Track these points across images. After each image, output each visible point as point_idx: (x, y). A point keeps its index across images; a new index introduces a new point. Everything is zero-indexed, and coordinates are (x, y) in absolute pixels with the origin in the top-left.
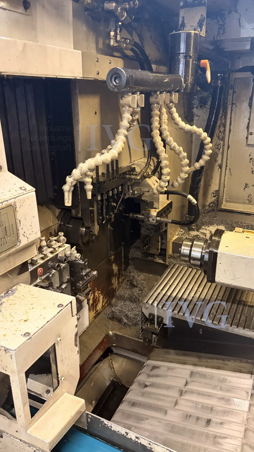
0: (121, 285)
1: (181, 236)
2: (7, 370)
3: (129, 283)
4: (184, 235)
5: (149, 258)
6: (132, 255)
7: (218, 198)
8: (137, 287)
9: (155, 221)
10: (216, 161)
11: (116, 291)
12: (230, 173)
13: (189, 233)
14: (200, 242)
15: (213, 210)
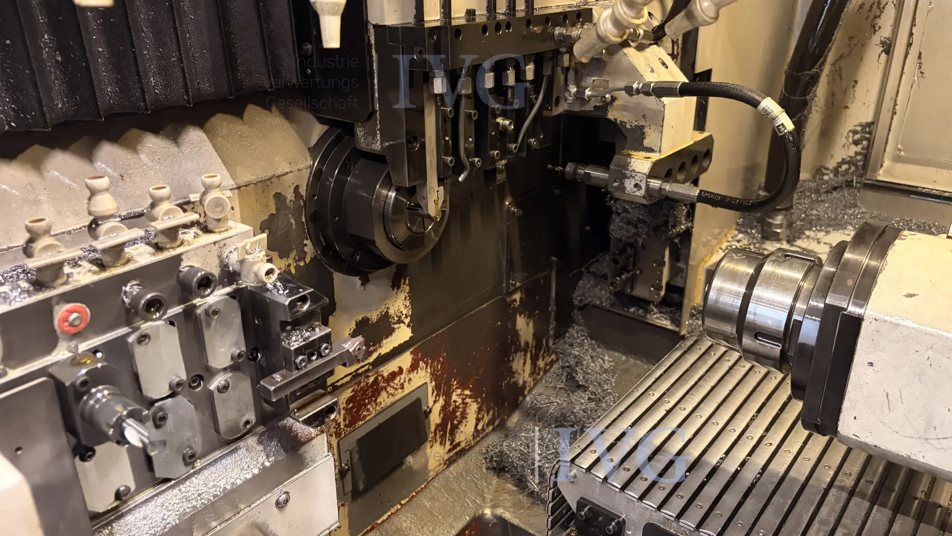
0: (541, 379)
3: (565, 374)
5: (632, 310)
6: (583, 295)
7: (868, 148)
8: (585, 388)
9: (642, 192)
10: (874, 29)
11: (526, 393)
12: (920, 67)
13: (763, 246)
14: (791, 267)
15: (849, 185)
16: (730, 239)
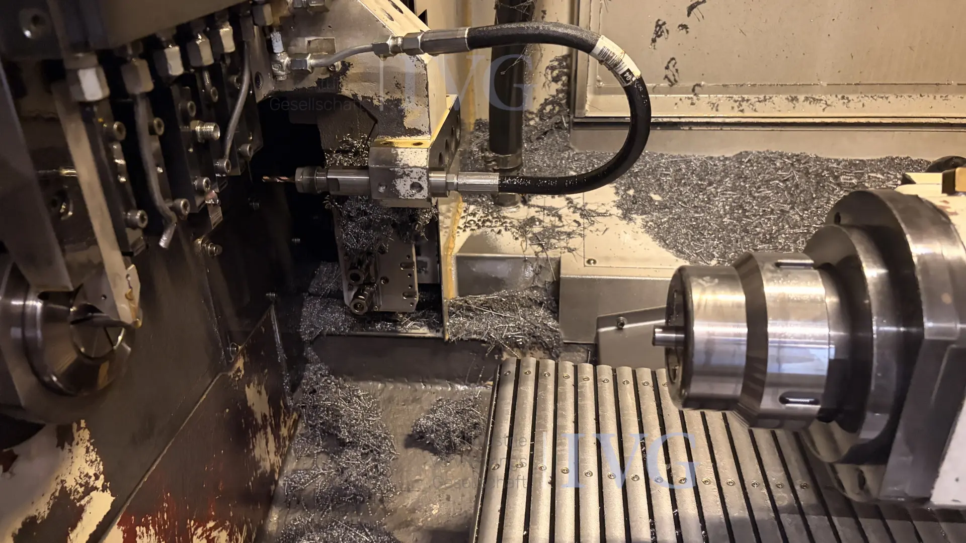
1: (478, 232)
4: (488, 224)
5: (379, 326)
6: (312, 326)
7: (571, 84)
8: (353, 445)
9: (425, 193)
11: (276, 478)
15: (559, 126)
16: (463, 214)
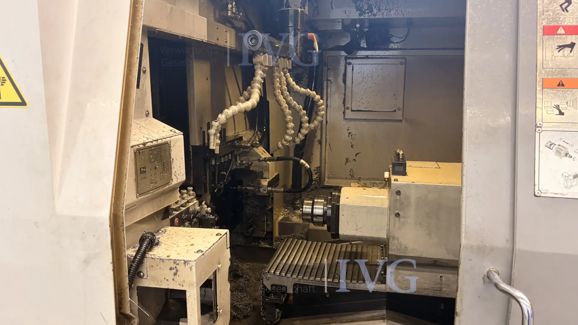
1: (287, 216)
2: (184, 285)
4: (290, 214)
5: (253, 243)
7: (320, 175)
9: (266, 191)
10: (315, 137)
12: (330, 148)
13: (295, 212)
14: (321, 199)
15: (316, 188)
16: (283, 211)
